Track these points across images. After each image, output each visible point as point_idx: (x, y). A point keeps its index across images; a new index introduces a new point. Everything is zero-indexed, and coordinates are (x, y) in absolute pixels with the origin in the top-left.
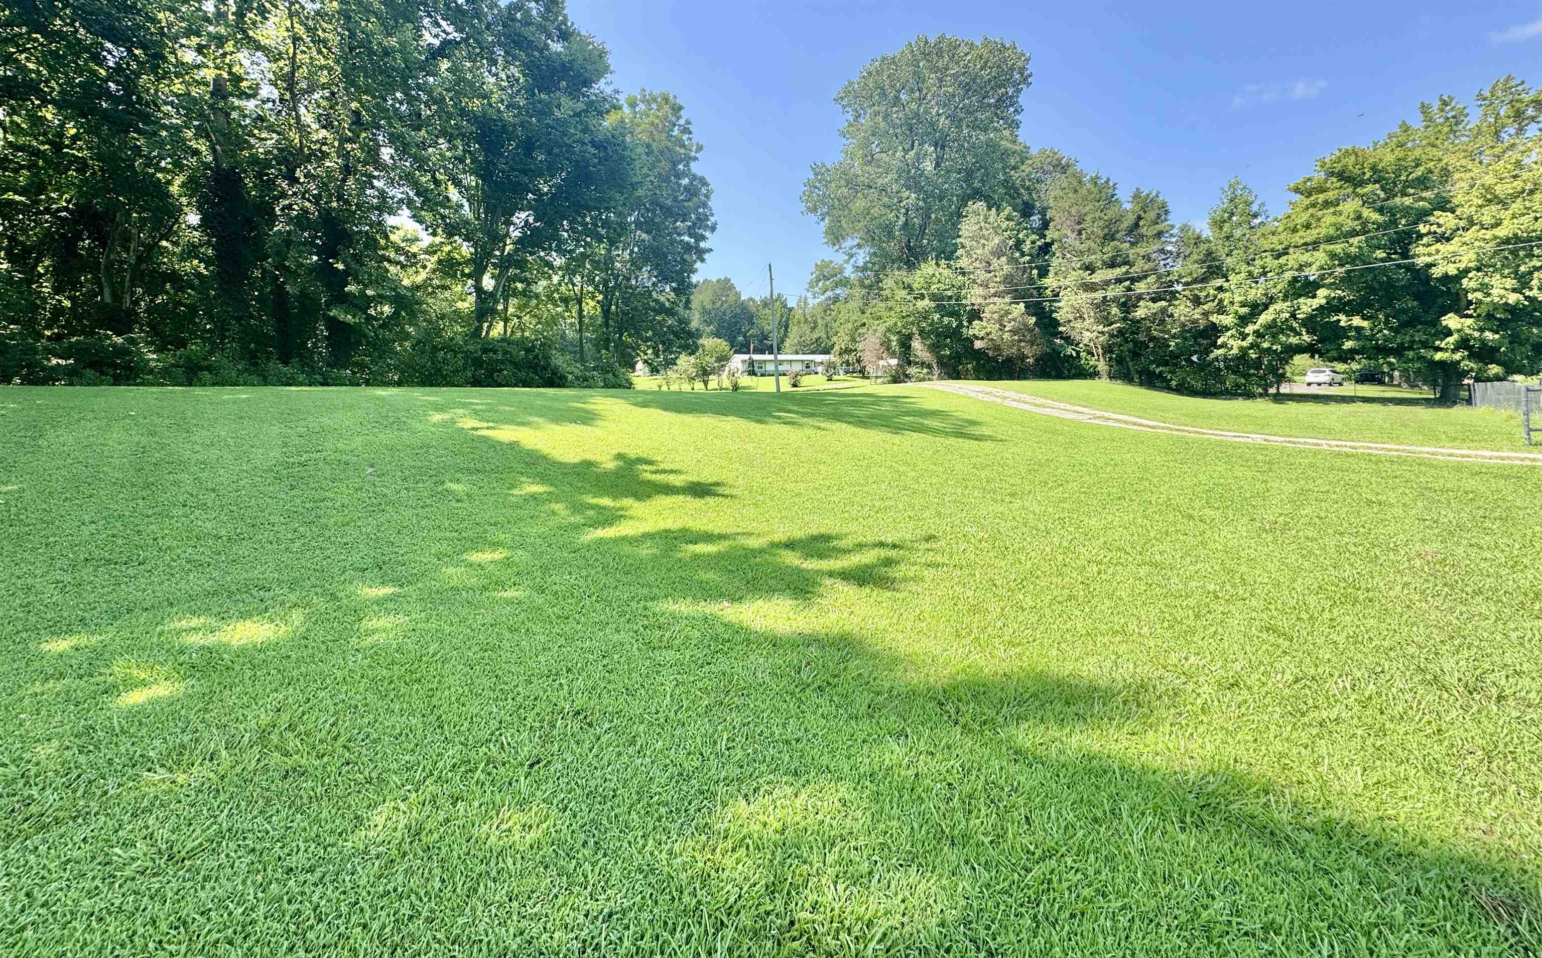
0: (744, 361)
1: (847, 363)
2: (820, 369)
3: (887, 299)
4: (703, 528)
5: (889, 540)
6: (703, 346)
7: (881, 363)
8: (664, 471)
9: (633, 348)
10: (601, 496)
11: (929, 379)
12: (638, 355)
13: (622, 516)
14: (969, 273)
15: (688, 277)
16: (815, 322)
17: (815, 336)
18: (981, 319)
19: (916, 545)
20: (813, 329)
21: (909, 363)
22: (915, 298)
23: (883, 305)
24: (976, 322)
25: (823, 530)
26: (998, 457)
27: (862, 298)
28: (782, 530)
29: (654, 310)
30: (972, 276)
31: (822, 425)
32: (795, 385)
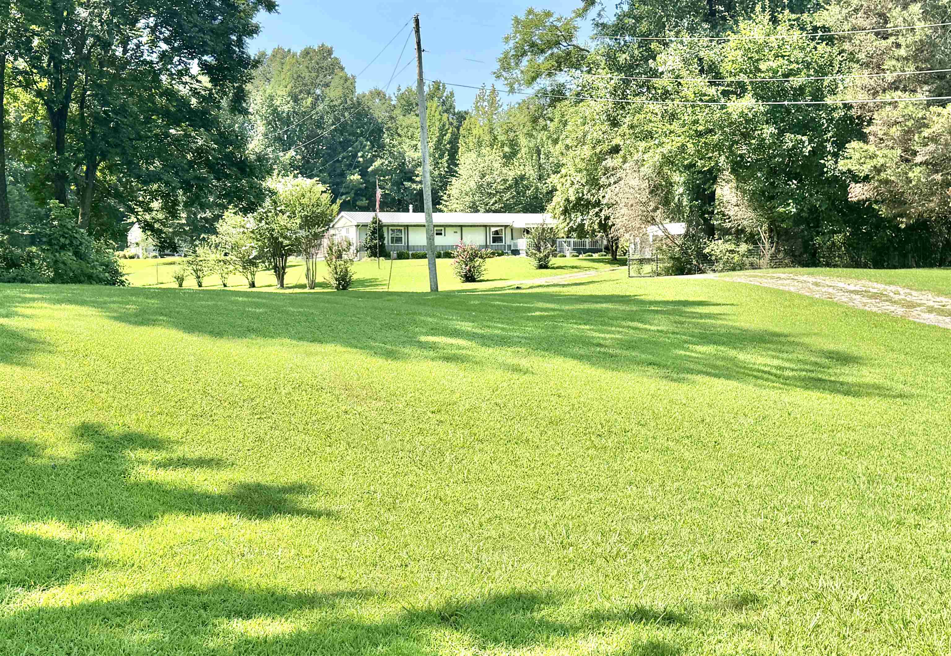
0: (360, 227)
1: (580, 230)
2: (523, 243)
3: (666, 95)
4: (264, 583)
5: (660, 606)
6: (273, 193)
7: (652, 231)
8: (183, 463)
9: (118, 196)
10: (43, 517)
11: (753, 266)
12: (132, 211)
13: (88, 561)
14: (842, 39)
15: (240, 43)
16: (514, 144)
17: (511, 174)
18: (863, 138)
19: (714, 616)
20: (508, 158)
21: (711, 231)
22: (725, 93)
23: (657, 107)
24: (854, 145)
25: (520, 585)
26: (894, 432)
27: (613, 94)
28: (433, 585)
29: (166, 113)
30: (847, 46)
31: (524, 363)
32: (469, 278)
